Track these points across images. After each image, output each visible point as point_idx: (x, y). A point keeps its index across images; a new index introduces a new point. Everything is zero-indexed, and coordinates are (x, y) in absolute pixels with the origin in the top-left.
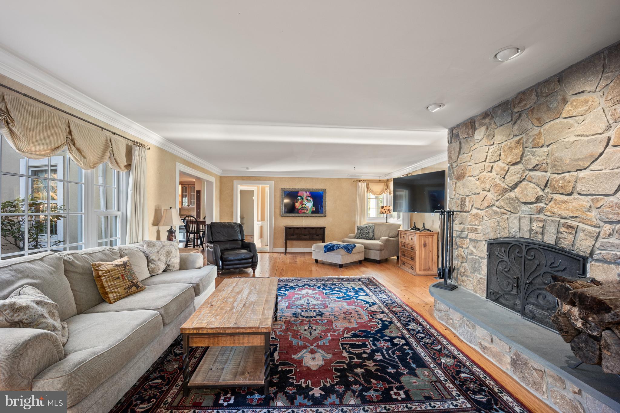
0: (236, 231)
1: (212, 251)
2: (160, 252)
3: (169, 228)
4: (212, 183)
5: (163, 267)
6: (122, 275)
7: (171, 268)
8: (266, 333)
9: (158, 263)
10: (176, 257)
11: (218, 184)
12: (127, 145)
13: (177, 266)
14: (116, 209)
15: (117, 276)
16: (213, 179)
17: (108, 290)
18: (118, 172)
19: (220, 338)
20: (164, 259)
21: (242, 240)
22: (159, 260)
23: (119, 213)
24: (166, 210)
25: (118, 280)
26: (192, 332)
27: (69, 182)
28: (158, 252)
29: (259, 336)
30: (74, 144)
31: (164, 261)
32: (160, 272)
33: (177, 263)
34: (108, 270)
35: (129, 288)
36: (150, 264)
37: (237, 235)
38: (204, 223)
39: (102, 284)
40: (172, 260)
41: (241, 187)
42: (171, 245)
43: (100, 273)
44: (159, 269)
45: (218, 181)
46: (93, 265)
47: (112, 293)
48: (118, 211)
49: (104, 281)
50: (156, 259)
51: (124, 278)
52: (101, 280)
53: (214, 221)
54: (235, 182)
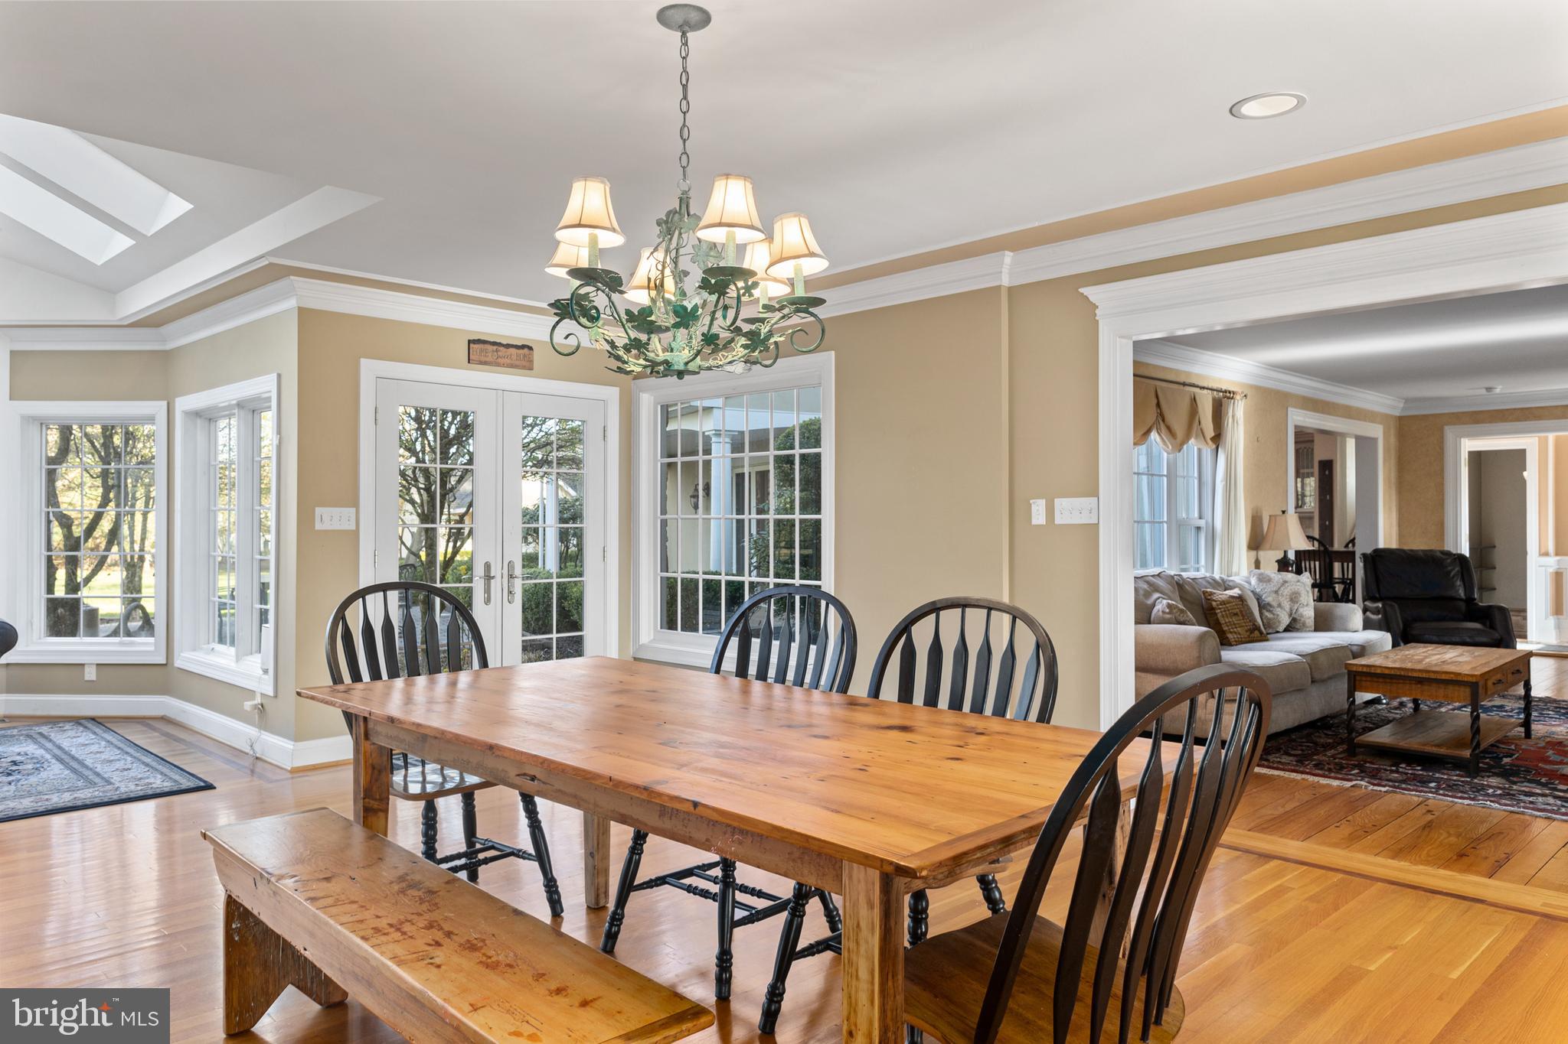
0: (1450, 572)
1: (1380, 621)
2: (1280, 592)
3: (1280, 555)
4: (1374, 440)
5: (1285, 621)
6: (1241, 611)
7: (1298, 627)
8: (1472, 683)
9: (1278, 611)
10: (1307, 605)
11: (1393, 440)
12: (1214, 400)
13: (1311, 622)
14: (1196, 515)
15: (1235, 611)
16: (1376, 431)
17: (1225, 628)
18: (1199, 450)
19: (1400, 685)
20: (1287, 605)
21: (1470, 600)
22: (1280, 605)
23: (1202, 523)
24: (1275, 516)
25: (1237, 618)
26: (1360, 669)
27: (1152, 475)
28: (1276, 592)
29: (1462, 689)
30: (1163, 420)
31: (1288, 610)
32: (1281, 629)
33: (1309, 618)
34: (1223, 601)
35: (1252, 631)
36: (1264, 611)
37: (1453, 586)
38: (1348, 556)
39: (1218, 619)
40: (1301, 610)
41: (1470, 444)
42: (1298, 581)
43: (1214, 604)
44: (1279, 622)
45: (1392, 431)
46: (1204, 593)
47: (1231, 632)
48: (1200, 518)
49: (1219, 615)
50: (1274, 604)
51: (1243, 616)
52: (1216, 614)
53: (1381, 545)
54: (1450, 432)
